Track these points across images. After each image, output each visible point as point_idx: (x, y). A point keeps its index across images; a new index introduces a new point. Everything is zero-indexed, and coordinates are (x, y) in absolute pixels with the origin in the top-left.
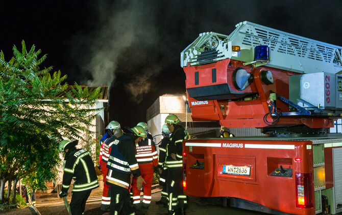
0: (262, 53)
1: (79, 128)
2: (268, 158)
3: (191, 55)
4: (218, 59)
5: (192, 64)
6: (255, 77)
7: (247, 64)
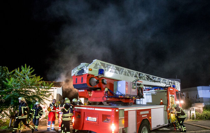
0: (101, 72)
1: (44, 99)
2: (102, 115)
3: (75, 71)
4: (84, 73)
5: (75, 75)
6: (100, 81)
7: (95, 76)
